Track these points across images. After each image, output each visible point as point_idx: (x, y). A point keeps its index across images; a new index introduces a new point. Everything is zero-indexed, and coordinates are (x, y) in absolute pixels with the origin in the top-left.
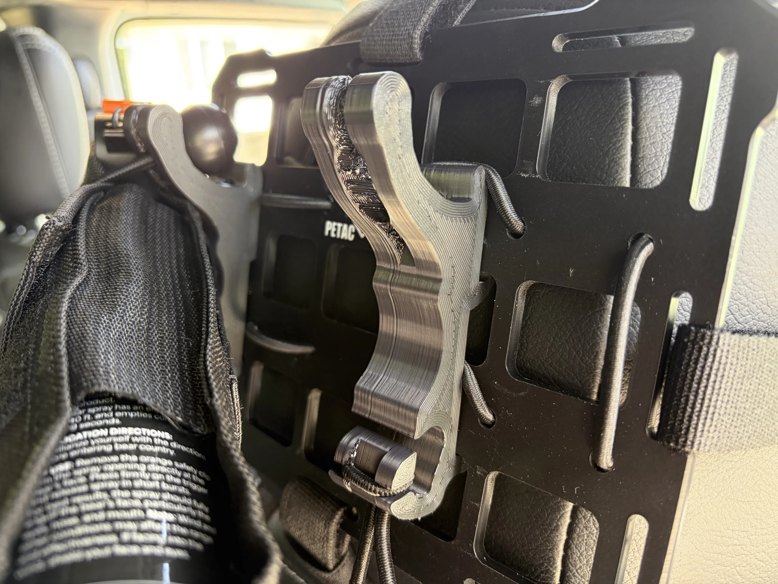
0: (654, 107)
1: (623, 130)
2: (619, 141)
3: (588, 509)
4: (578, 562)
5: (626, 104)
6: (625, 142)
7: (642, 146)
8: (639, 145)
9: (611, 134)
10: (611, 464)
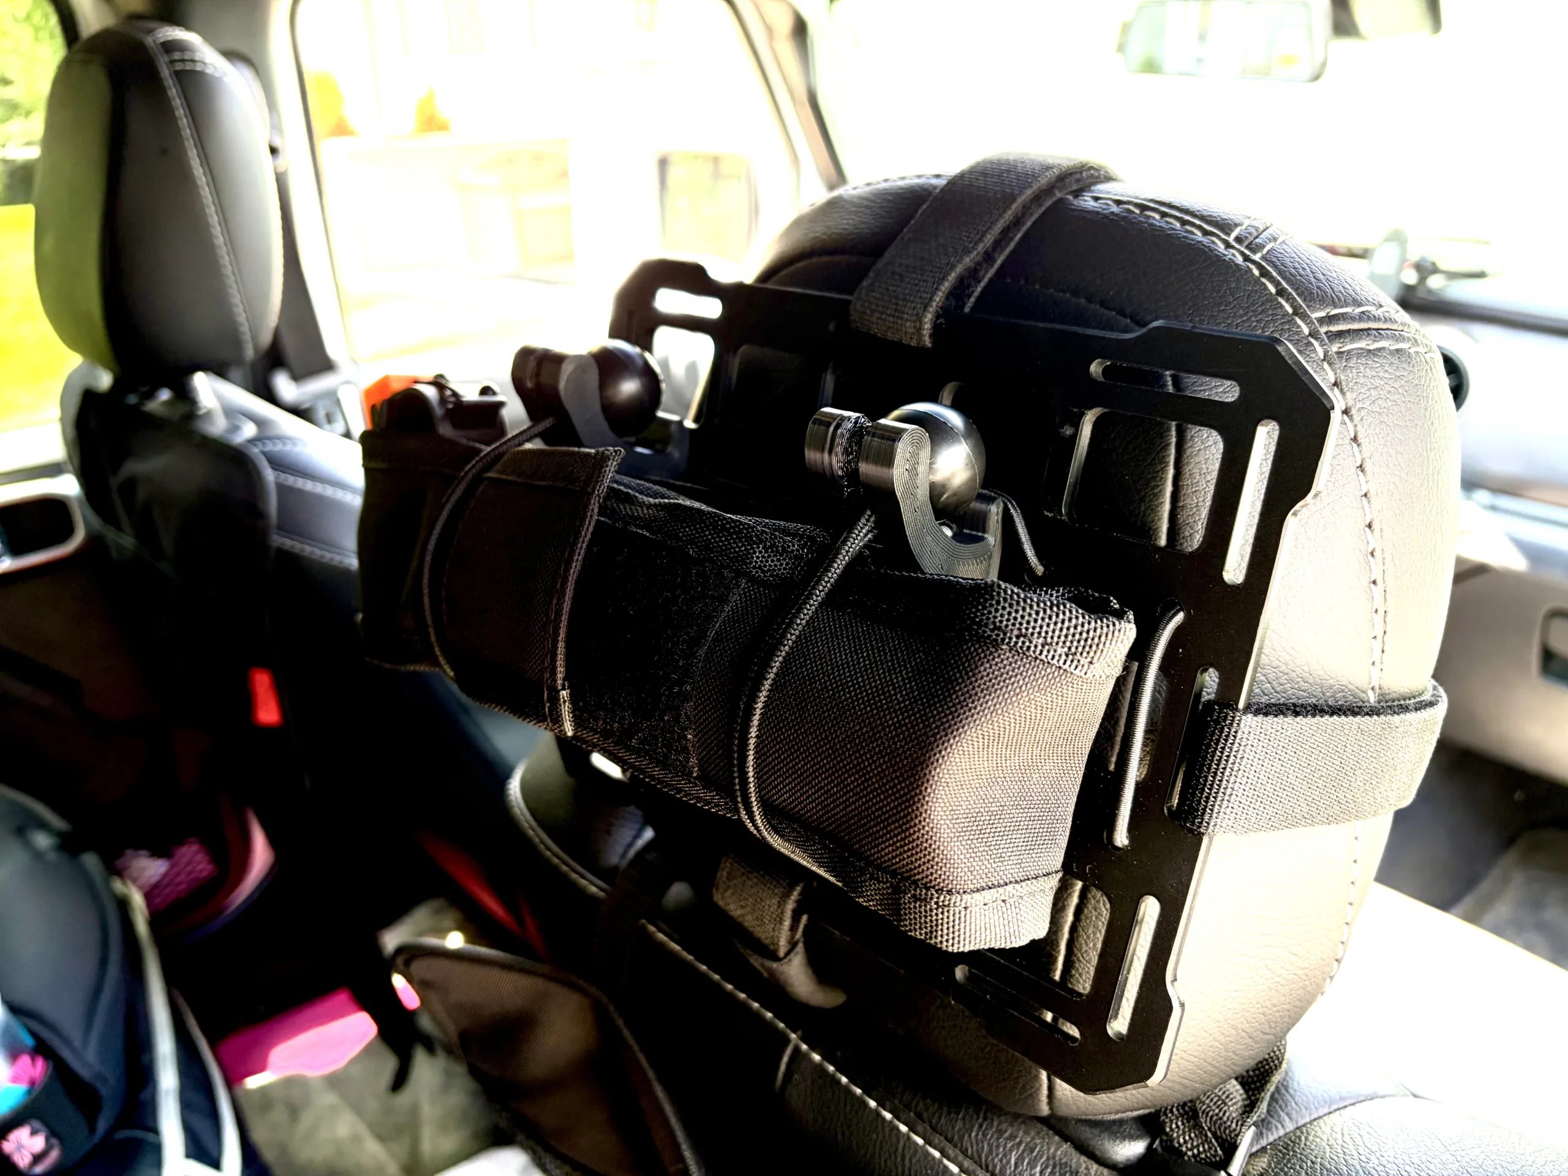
0: (1199, 450)
1: (1163, 474)
2: (1158, 486)
3: (1099, 888)
4: (1084, 945)
5: (1169, 445)
6: (1164, 489)
7: (1183, 493)
8: (1180, 493)
9: (1150, 476)
10: (1126, 842)
